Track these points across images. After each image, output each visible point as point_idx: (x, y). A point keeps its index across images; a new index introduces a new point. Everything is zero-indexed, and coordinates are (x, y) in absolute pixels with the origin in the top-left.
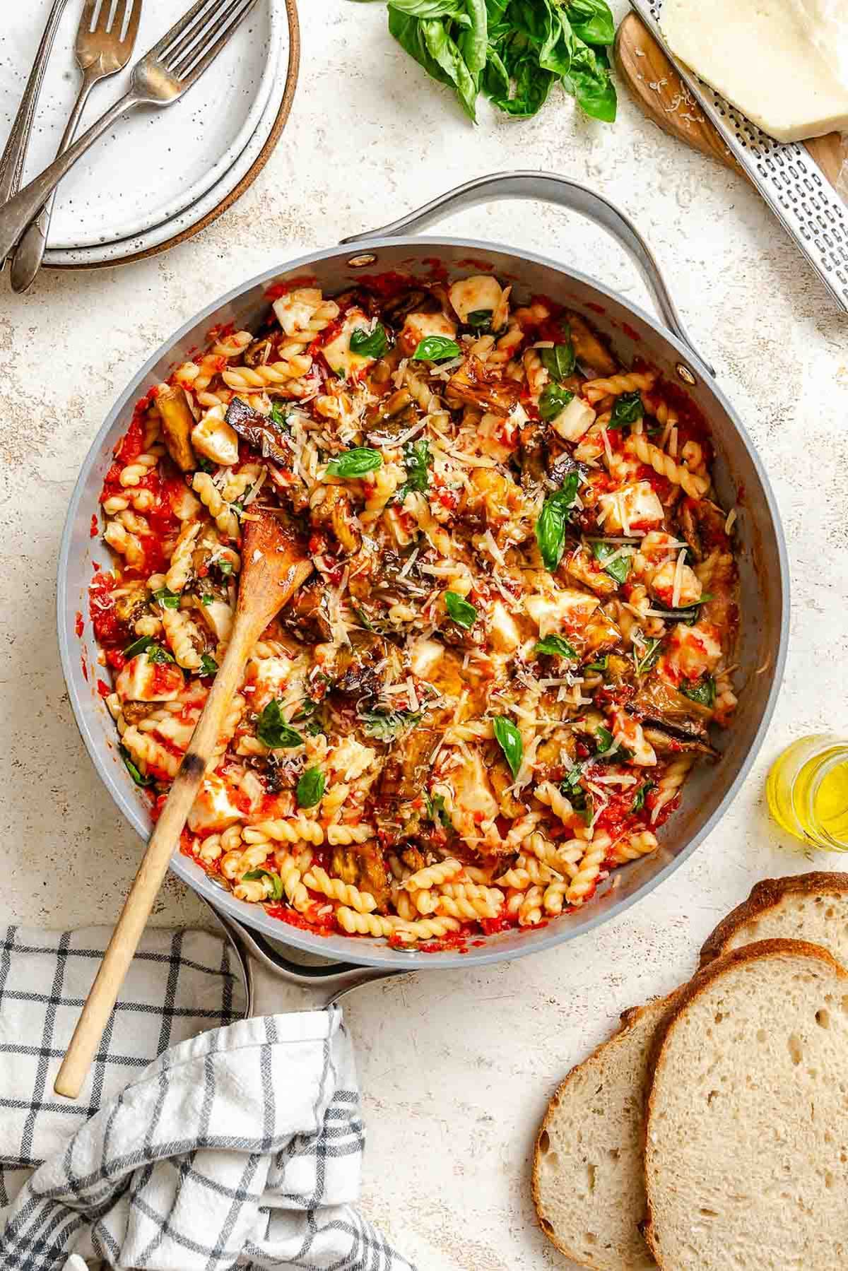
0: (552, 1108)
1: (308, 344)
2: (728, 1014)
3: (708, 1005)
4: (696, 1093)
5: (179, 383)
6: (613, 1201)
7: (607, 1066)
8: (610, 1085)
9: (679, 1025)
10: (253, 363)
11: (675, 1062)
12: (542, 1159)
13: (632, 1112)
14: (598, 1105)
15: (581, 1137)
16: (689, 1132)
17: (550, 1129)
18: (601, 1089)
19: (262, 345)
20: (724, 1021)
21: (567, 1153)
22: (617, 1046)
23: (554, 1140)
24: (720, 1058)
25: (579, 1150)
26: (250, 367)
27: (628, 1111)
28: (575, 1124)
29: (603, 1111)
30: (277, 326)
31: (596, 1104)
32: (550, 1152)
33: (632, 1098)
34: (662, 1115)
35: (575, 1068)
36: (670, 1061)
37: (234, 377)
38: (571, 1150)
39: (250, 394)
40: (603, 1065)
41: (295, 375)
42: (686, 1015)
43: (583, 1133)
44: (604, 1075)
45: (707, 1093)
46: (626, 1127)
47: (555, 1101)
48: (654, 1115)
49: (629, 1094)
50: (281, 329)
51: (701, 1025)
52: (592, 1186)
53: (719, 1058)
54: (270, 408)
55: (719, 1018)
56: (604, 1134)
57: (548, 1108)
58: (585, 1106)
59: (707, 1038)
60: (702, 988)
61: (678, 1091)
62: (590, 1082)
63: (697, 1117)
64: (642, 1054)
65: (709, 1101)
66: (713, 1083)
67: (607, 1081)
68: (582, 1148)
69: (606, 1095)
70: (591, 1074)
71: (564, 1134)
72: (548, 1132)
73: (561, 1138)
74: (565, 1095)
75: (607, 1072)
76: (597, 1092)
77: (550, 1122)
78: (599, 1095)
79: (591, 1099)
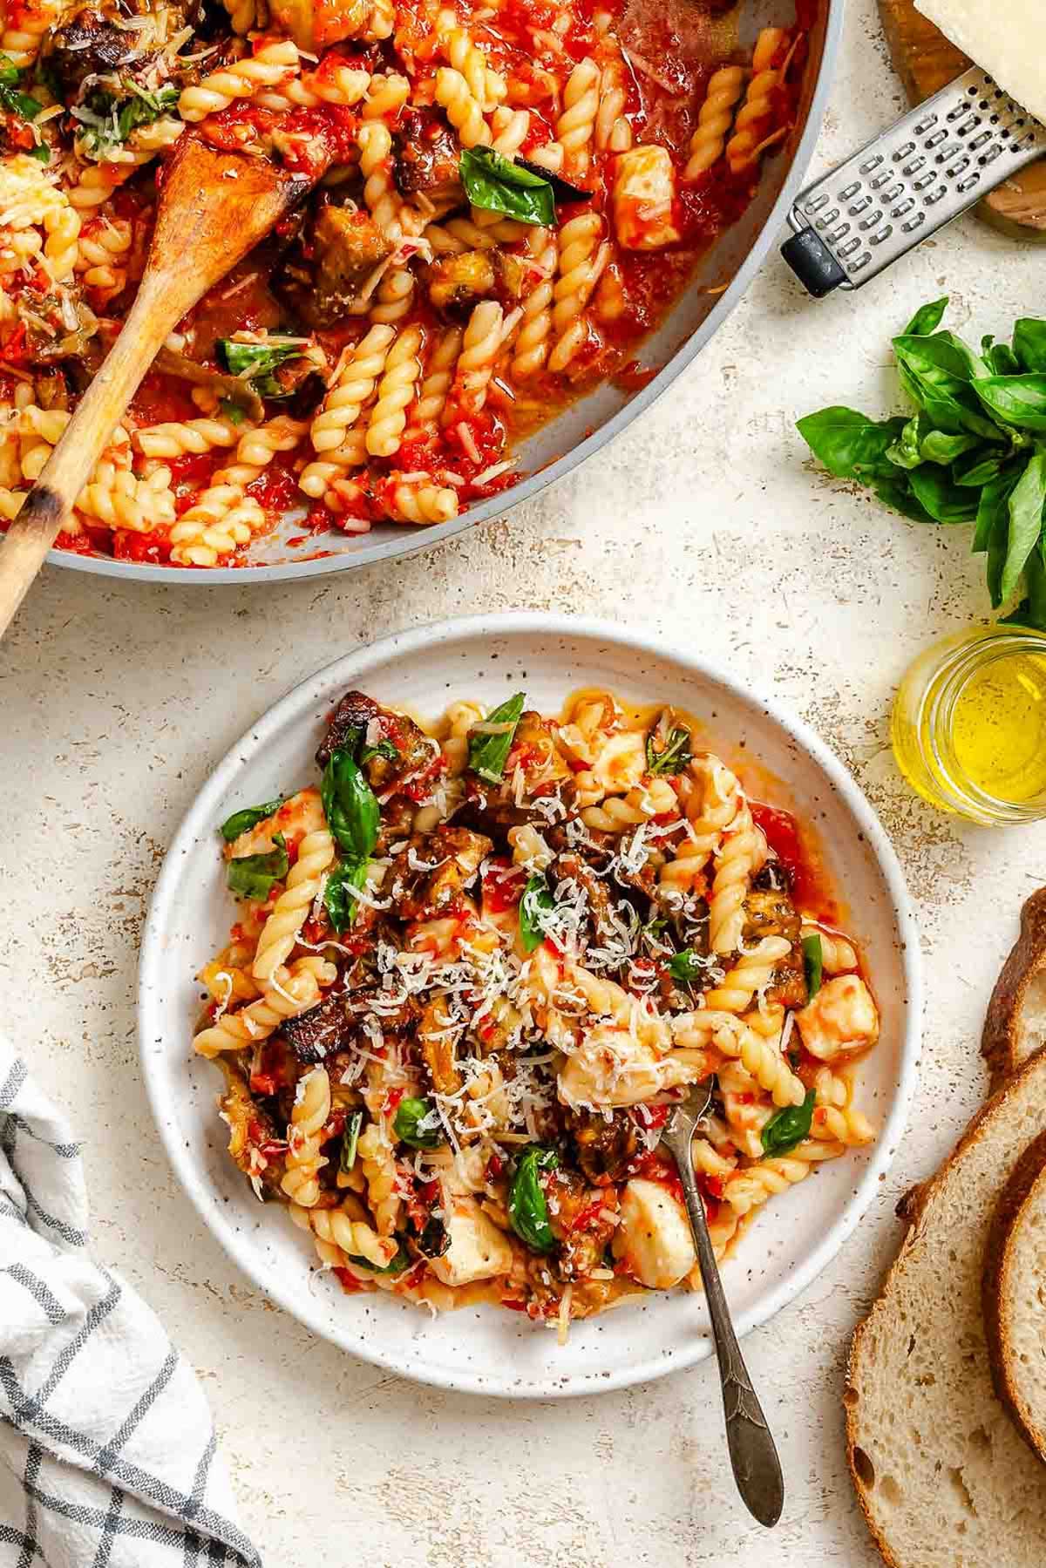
0: (849, 1406)
6: (1013, 1513)
7: (907, 1301)
8: (925, 1331)
12: (875, 1498)
13: (977, 1358)
14: (922, 1370)
15: (916, 1433)
17: (863, 1441)
18: (913, 1342)
21: (907, 1468)
22: (908, 1265)
23: (877, 1457)
25: (923, 1455)
27: (971, 1358)
28: (898, 1418)
29: (932, 1375)
31: (916, 1370)
32: (879, 1477)
33: (967, 1335)
38: (910, 1460)
40: (899, 1302)
43: (917, 1424)
44: (909, 1318)
47: (850, 1394)
49: (960, 1333)
52: (970, 1502)
56: (949, 1412)
57: (843, 1410)
58: (901, 1381)
62: (891, 1341)
67: (918, 1326)
68: (925, 1449)
69: (927, 1350)
70: (888, 1326)
71: (888, 1440)
72: (861, 1447)
73: (887, 1447)
74: (863, 1378)
75: (909, 1312)
76: (910, 1351)
77: (857, 1430)
78: (915, 1353)
79: (906, 1365)
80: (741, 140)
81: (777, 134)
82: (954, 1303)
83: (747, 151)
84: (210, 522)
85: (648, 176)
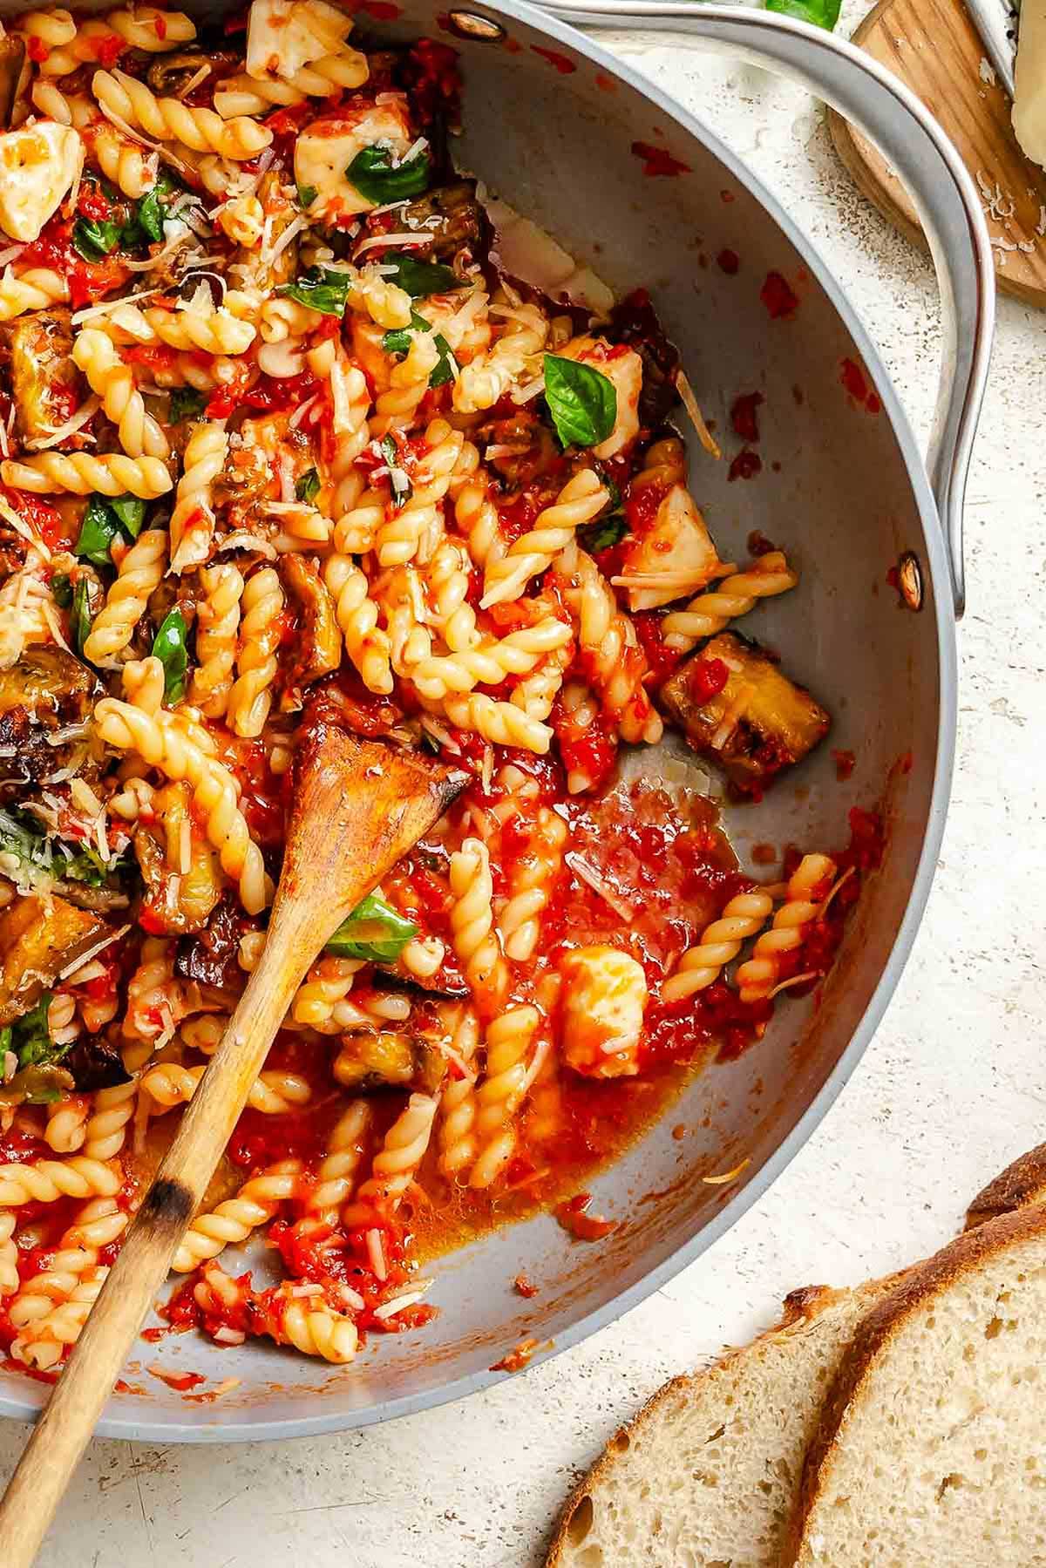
0: (612, 1452)
1: (277, 107)
2: (1013, 1324)
3: (979, 1299)
4: (919, 1470)
5: (25, 38)
7: (744, 1387)
8: (740, 1430)
9: (913, 1325)
10: (160, 85)
11: (890, 1399)
12: (568, 1556)
13: (775, 1492)
14: (709, 1465)
15: (658, 1525)
16: (888, 1547)
17: (599, 1494)
18: (721, 1432)
19: (193, 62)
20: (1003, 1335)
21: (624, 1551)
22: (774, 1353)
23: (601, 1518)
24: (979, 1410)
25: (649, 1549)
26: (153, 89)
27: (766, 1488)
28: (650, 1497)
29: (715, 1478)
30: (238, 44)
31: (704, 1463)
32: (590, 1540)
33: (781, 1464)
34: (841, 1502)
35: (677, 1382)
36: (878, 1395)
37: (115, 91)
38: (634, 1548)
39: (130, 140)
40: (735, 1384)
41: (226, 150)
42: (931, 1308)
43: (665, 1516)
44: (734, 1407)
45: (939, 1479)
46: (759, 1520)
47: (622, 1440)
48: (825, 1500)
49: (777, 1453)
50: (243, 53)
51: (957, 1337)
53: (977, 1411)
54: (149, 187)
55: (994, 1328)
56: (708, 1525)
57: (604, 1453)
58: (681, 1463)
59: (963, 1364)
60: (974, 1261)
61: (883, 1459)
62: (701, 1415)
63: (912, 1522)
64: (820, 1378)
65: (942, 1493)
66: (955, 1458)
67: (737, 1420)
68: (655, 1546)
69: (729, 1449)
70: (708, 1399)
71: (624, 1512)
72: (593, 1499)
73: (619, 1519)
74: (644, 1433)
75: (740, 1401)
76: (712, 1439)
77: (601, 1480)
78: (715, 1444)
79: (697, 1451)
80: (757, 969)
81: (803, 978)
82: (790, 1422)
83: (762, 984)
84: (59, 1299)
85: (620, 1000)
